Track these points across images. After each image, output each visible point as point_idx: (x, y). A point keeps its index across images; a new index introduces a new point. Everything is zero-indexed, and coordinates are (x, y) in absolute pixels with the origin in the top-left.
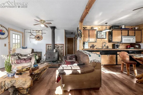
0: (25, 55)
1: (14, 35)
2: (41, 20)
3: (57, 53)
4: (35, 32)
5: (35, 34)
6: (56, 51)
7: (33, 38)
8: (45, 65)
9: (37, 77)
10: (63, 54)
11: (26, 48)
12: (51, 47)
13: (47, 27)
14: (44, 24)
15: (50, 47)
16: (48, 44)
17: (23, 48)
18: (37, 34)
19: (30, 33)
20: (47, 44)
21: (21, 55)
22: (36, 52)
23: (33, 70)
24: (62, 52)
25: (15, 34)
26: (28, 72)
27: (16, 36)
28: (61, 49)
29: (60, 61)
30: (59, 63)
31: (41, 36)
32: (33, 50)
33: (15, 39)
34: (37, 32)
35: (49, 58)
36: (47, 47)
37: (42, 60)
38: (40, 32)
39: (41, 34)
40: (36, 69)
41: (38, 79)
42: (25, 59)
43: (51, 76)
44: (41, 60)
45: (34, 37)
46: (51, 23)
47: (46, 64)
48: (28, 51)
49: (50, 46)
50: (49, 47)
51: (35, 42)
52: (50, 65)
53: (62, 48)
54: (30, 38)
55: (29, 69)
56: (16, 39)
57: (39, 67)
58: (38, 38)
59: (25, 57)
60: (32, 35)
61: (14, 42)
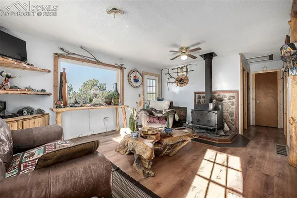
0: (161, 112)
1: (148, 80)
2: (182, 48)
3: (216, 112)
4: (175, 71)
5: (175, 76)
6: (216, 108)
7: (172, 83)
8: (186, 133)
9: (169, 151)
10: (234, 117)
11: (162, 100)
12: (204, 97)
13: (194, 58)
14: (187, 53)
15: (203, 99)
16: (199, 93)
17: (159, 100)
18: (179, 74)
19: (169, 74)
20: (195, 93)
21: (156, 111)
22: (178, 108)
23: (164, 136)
24: (234, 110)
25: (150, 79)
26: (154, 137)
27: (151, 81)
28: (230, 103)
29: (225, 132)
30: (220, 136)
31: (186, 78)
32: (171, 103)
33: (153, 87)
34: (179, 70)
35: (198, 120)
36: (197, 98)
37: (187, 123)
38: (184, 70)
39: (186, 73)
40: (168, 137)
41: (171, 155)
42: (158, 118)
43: (195, 158)
44: (185, 122)
45: (174, 80)
46: (199, 49)
47: (187, 131)
48: (164, 106)
49: (202, 97)
50: (199, 97)
51: (176, 89)
52: (195, 136)
53: (234, 100)
54: (168, 83)
55: (157, 134)
56: (151, 85)
57: (172, 134)
58: (180, 81)
59: (160, 115)
60: (171, 77)
61: (148, 91)
